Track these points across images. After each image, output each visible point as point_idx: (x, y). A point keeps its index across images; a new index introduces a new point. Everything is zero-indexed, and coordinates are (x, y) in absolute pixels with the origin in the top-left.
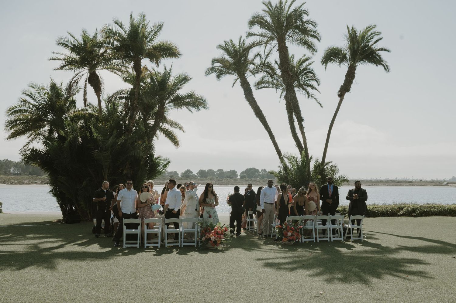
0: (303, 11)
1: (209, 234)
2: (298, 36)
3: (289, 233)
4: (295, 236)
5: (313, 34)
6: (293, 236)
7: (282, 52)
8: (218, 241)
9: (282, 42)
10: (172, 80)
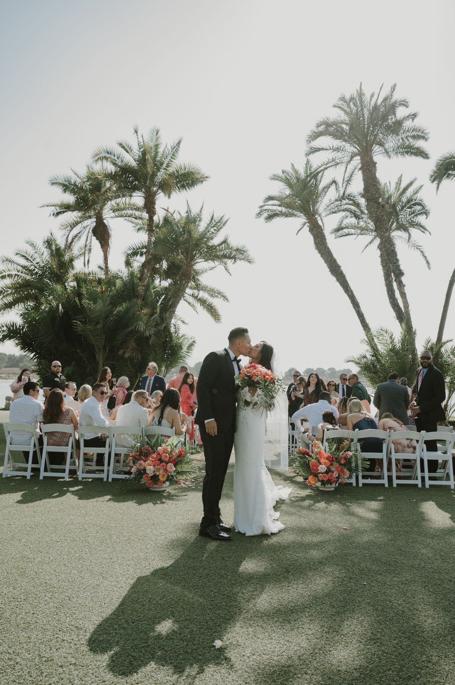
0: (400, 101)
1: (145, 461)
2: (391, 142)
3: (321, 466)
4: (335, 474)
5: (416, 134)
6: (330, 474)
7: (367, 171)
8: (160, 477)
9: (366, 156)
10: (202, 226)
